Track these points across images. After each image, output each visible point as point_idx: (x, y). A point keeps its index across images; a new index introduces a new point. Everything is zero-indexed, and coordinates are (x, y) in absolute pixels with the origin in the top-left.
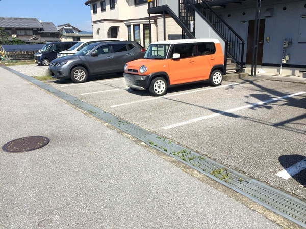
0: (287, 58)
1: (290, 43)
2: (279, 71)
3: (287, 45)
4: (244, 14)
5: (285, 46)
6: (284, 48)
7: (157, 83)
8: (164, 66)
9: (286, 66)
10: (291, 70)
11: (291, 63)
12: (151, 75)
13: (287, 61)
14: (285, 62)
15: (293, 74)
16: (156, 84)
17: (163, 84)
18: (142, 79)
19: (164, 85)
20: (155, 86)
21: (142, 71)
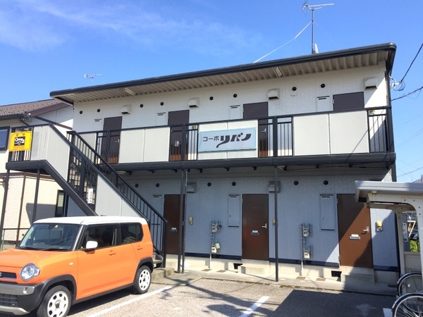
0: (218, 246)
1: (220, 226)
2: (208, 264)
3: (216, 229)
4: (158, 185)
5: (214, 231)
6: (212, 233)
7: (55, 298)
8: (71, 264)
9: (216, 256)
10: (223, 262)
11: (223, 253)
12: (45, 282)
13: (218, 250)
14: (215, 251)
15: (227, 269)
16: (51, 300)
17: (65, 299)
18: (25, 292)
19: (67, 302)
20: (51, 304)
21: (26, 276)
